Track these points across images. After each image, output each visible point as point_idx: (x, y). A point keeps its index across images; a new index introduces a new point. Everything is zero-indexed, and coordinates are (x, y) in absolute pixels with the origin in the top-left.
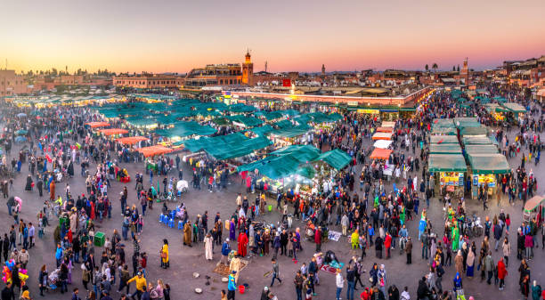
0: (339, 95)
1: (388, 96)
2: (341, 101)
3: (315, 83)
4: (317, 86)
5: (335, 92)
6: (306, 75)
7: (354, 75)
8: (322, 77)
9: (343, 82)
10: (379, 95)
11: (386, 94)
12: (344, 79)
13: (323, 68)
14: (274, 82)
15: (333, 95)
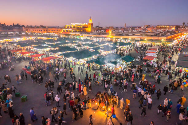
0: (131, 35)
1: (157, 36)
2: (132, 38)
3: (121, 31)
4: (121, 32)
5: (129, 35)
6: (117, 28)
7: (140, 27)
8: (124, 29)
9: (134, 30)
10: (151, 36)
11: (156, 35)
12: (135, 29)
13: (125, 25)
14: (102, 31)
15: (128, 35)
